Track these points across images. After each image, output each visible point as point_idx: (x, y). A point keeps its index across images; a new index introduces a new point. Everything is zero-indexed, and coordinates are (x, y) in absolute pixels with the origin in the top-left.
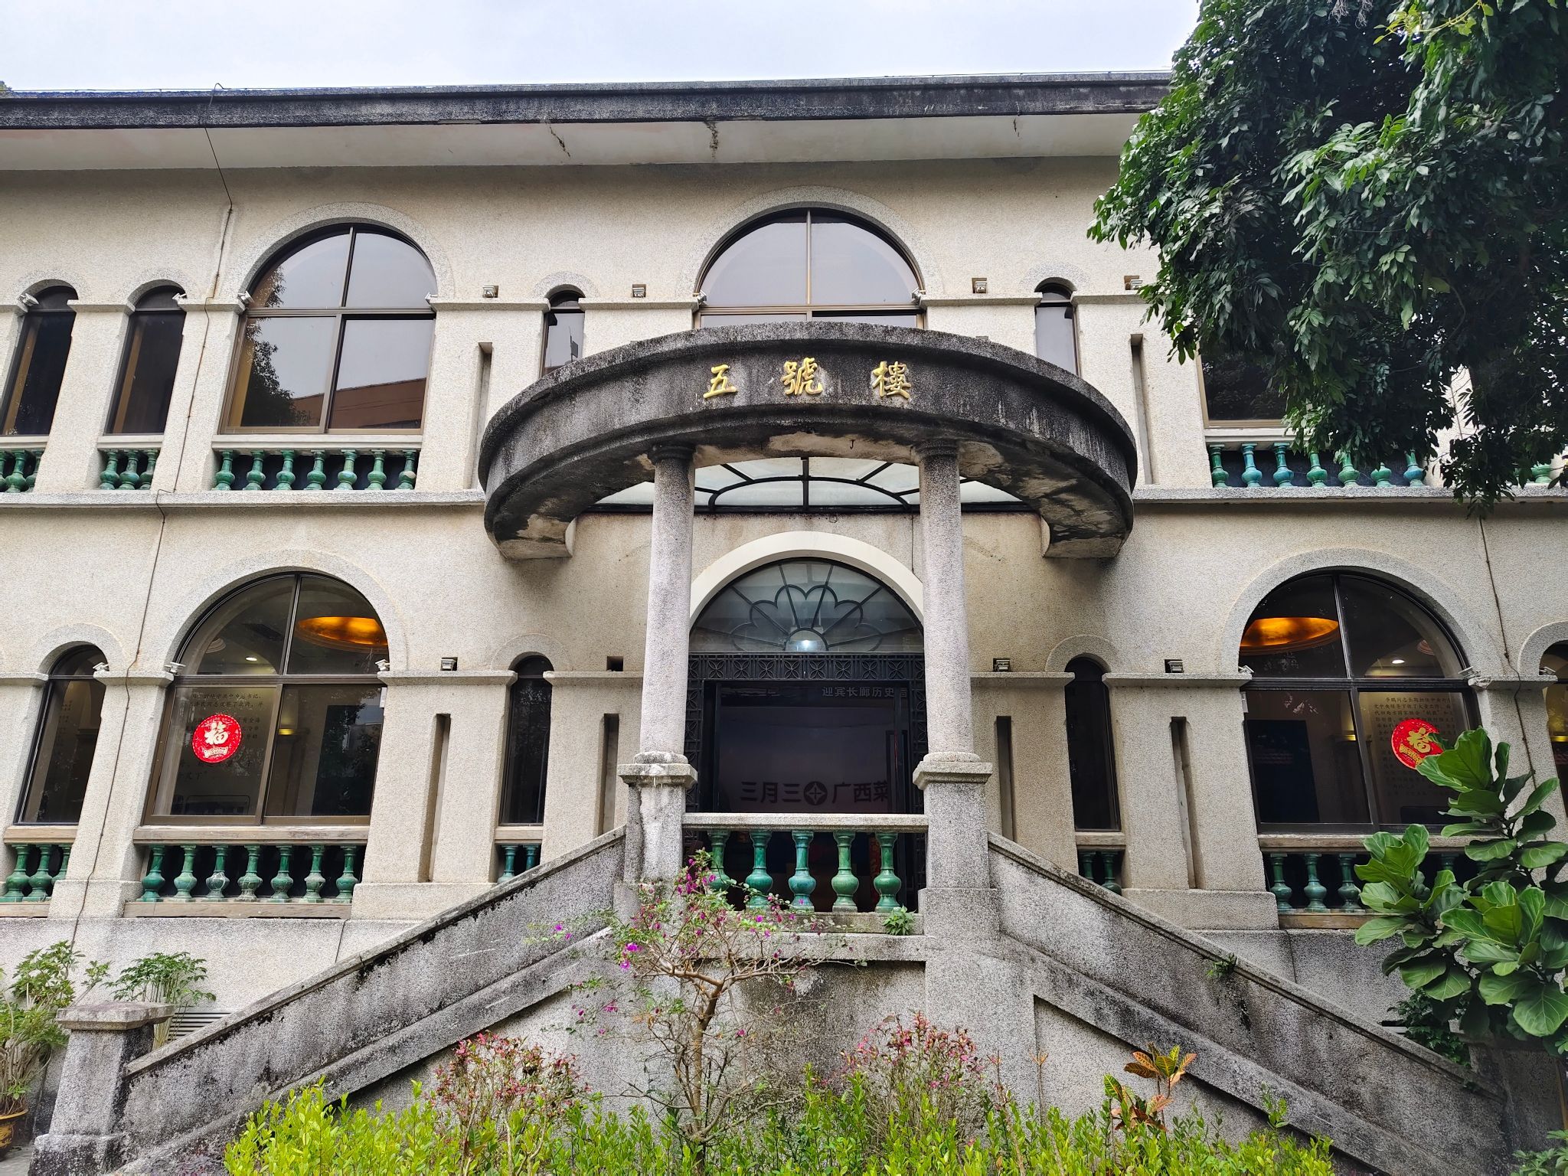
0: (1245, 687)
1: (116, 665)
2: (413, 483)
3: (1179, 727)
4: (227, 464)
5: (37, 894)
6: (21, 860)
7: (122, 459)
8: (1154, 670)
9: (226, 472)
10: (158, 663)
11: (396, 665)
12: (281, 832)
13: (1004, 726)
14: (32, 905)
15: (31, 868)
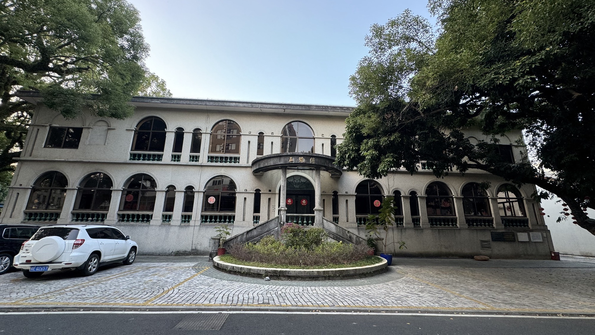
0: (356, 196)
1: (196, 189)
2: (239, 162)
3: (347, 201)
4: (210, 158)
5: (187, 222)
6: (184, 217)
7: (193, 157)
8: (344, 193)
9: (210, 160)
10: (202, 189)
11: (238, 190)
12: (222, 214)
13: (324, 200)
14: (186, 224)
15: (185, 218)
